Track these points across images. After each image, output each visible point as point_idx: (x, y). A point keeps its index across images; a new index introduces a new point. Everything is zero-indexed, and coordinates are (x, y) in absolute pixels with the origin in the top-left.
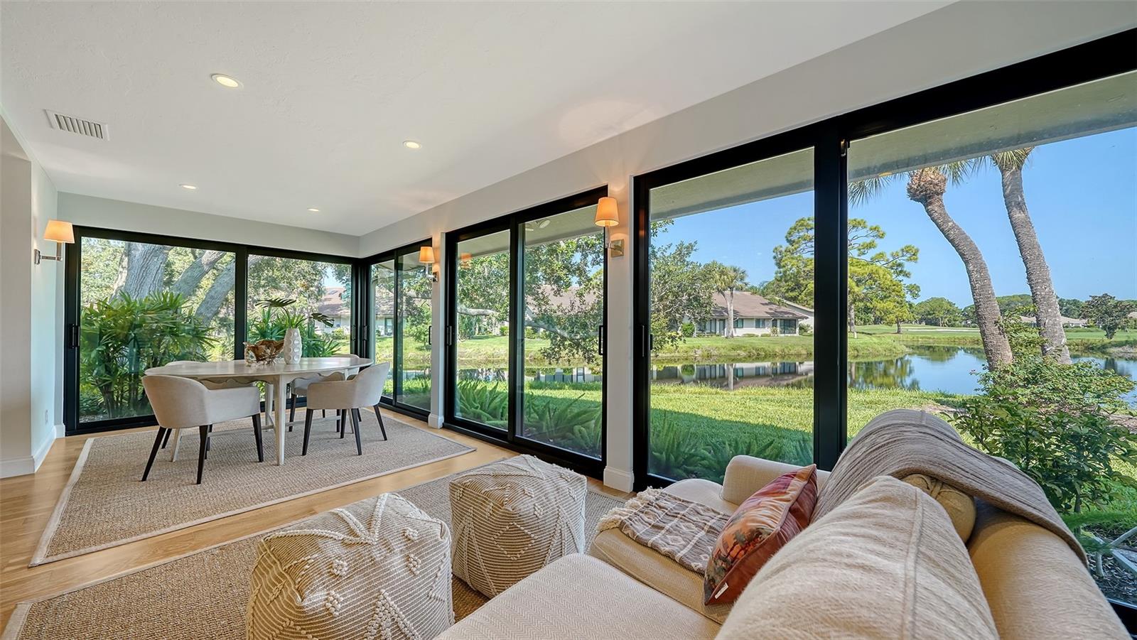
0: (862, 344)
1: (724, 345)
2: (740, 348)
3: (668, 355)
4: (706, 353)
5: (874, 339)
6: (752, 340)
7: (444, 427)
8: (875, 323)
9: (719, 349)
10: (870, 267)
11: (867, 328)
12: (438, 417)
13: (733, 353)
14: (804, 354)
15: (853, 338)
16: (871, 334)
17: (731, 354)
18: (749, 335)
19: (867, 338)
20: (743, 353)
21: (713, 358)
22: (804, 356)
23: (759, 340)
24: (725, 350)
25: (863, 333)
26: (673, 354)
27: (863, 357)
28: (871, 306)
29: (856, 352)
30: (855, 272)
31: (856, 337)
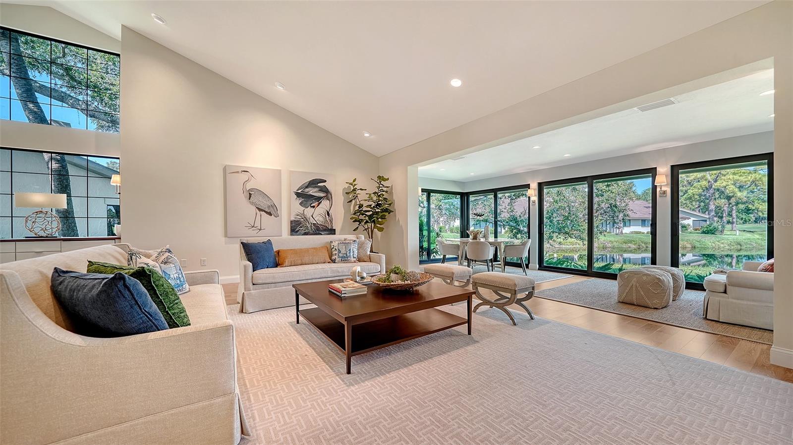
0: (745, 239)
1: (616, 240)
2: (631, 242)
3: (571, 246)
4: (602, 245)
5: (756, 235)
6: (639, 236)
7: (539, 269)
8: (756, 222)
9: (612, 242)
10: (754, 175)
11: (747, 226)
12: (535, 264)
13: (624, 246)
14: (689, 248)
15: (736, 235)
16: (753, 232)
17: (623, 246)
18: (635, 232)
19: (749, 235)
20: (633, 246)
21: (607, 249)
22: (690, 249)
23: (646, 236)
24: (617, 244)
25: (744, 231)
26: (574, 246)
27: (746, 251)
28: (754, 208)
29: (739, 247)
30: (738, 180)
31: (738, 234)
